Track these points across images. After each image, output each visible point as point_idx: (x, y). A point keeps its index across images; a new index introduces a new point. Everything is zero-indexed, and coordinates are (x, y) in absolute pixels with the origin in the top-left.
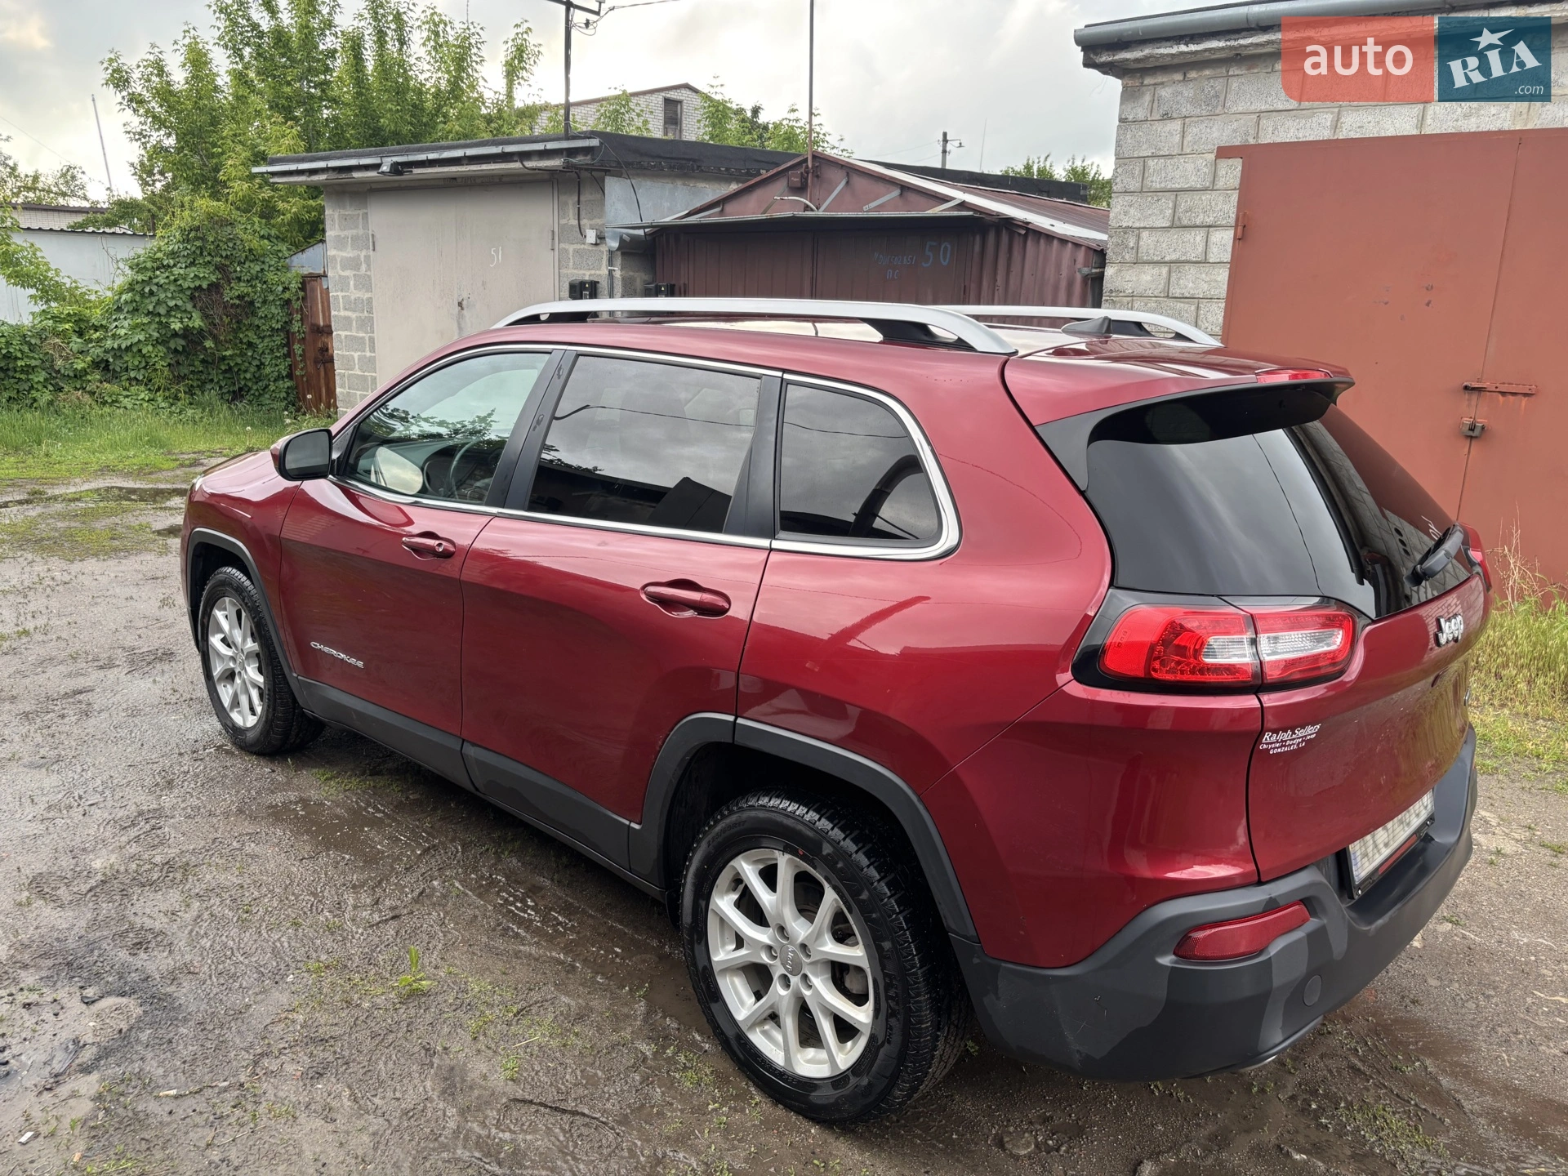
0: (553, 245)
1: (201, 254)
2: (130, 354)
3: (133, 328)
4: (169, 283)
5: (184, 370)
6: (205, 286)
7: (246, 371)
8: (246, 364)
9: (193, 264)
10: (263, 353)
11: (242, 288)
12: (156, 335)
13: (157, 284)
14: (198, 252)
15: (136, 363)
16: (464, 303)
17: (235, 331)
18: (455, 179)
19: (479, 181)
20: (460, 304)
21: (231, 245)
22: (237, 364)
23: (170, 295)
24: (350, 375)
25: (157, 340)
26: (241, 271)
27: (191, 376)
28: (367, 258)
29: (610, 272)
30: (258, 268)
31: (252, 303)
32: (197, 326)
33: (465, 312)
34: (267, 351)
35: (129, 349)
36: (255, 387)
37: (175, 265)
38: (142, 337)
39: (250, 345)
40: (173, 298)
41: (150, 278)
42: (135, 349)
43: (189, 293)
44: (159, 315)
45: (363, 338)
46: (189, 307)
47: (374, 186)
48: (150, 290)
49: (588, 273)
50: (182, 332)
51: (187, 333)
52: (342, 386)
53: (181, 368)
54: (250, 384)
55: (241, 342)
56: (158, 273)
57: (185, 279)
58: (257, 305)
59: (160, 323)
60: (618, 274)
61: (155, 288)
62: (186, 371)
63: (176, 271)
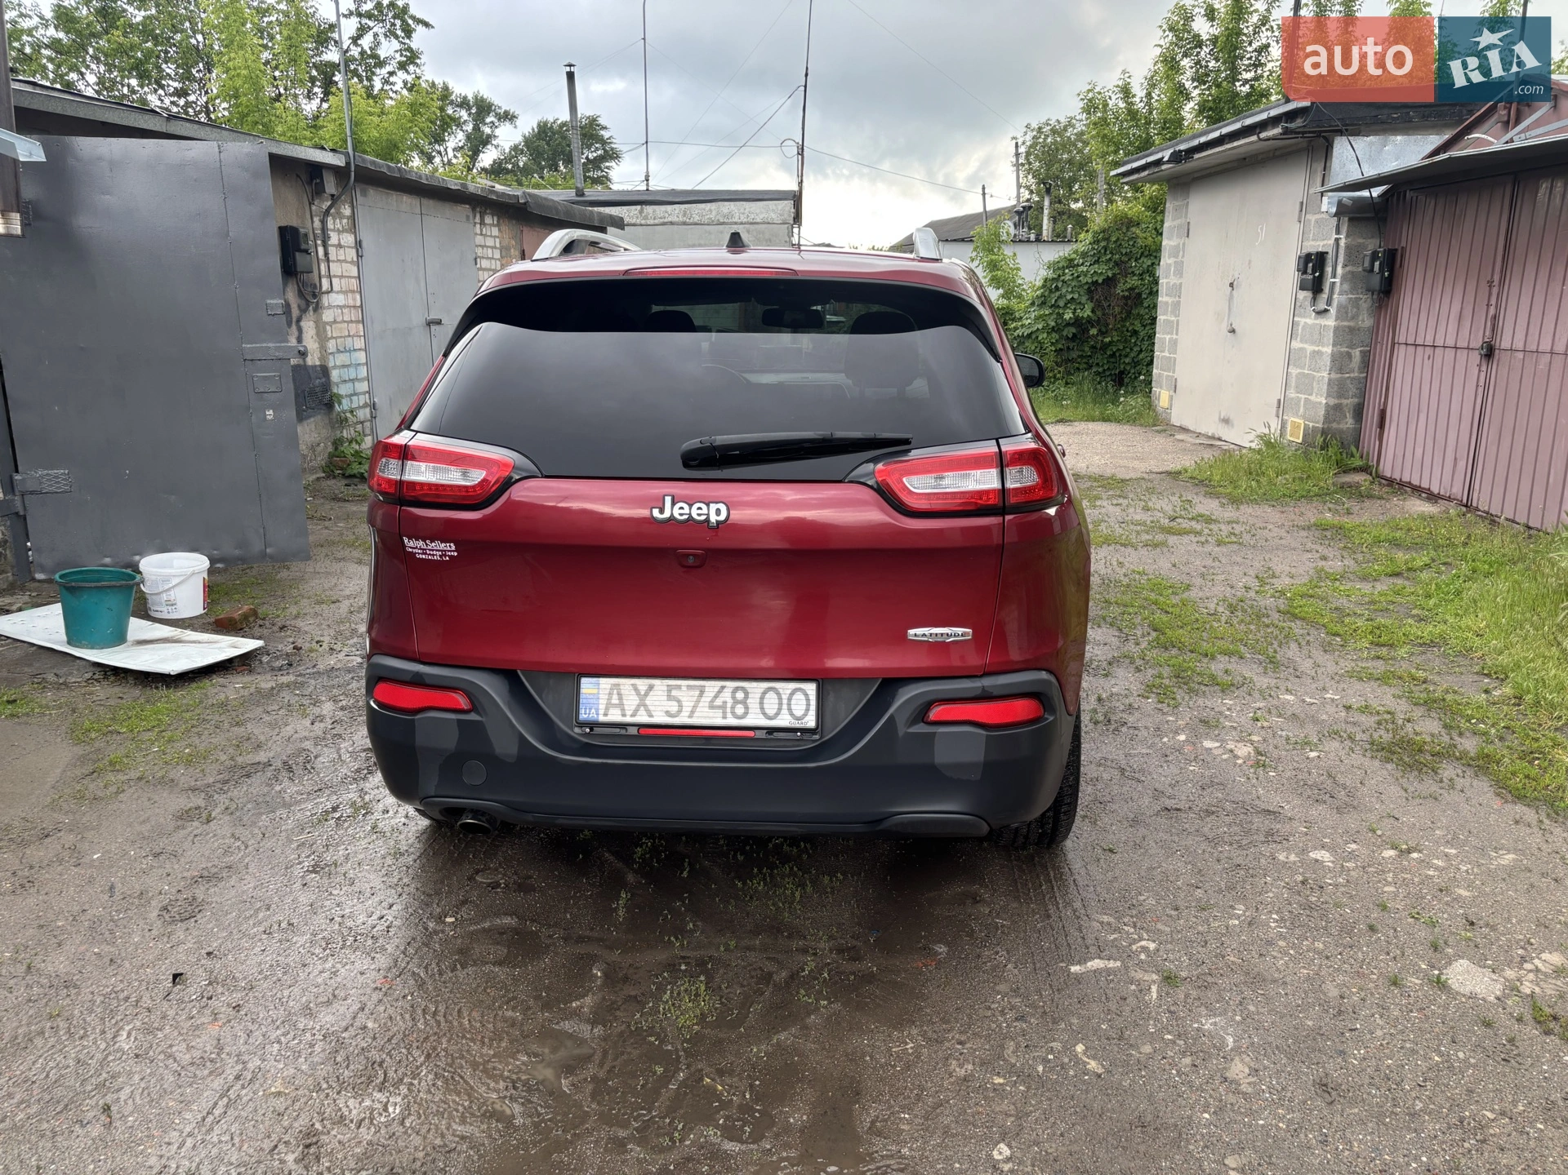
0: (1300, 217)
1: (1105, 253)
2: (1030, 340)
3: (1037, 318)
4: (1072, 280)
5: (1074, 354)
6: (1100, 281)
7: (1126, 356)
8: (1128, 350)
9: (1097, 262)
10: (1143, 339)
11: (1133, 281)
12: (1053, 324)
13: (1063, 281)
14: (1103, 251)
15: (1033, 348)
16: (1235, 283)
17: (1124, 320)
18: (1245, 159)
19: (1260, 157)
20: (1231, 285)
21: (1131, 243)
22: (1118, 350)
23: (1070, 290)
24: (1163, 357)
25: (1053, 327)
26: (1136, 266)
27: (1079, 360)
28: (1184, 244)
29: (1337, 240)
30: (1149, 263)
31: (1140, 294)
32: (1085, 315)
33: (1234, 292)
34: (1146, 338)
35: (1029, 336)
36: (1132, 371)
37: (1082, 264)
38: (1040, 326)
39: (1135, 333)
40: (1072, 292)
41: (1059, 276)
42: (1034, 336)
43: (1086, 287)
44: (1059, 307)
45: (1173, 322)
46: (1084, 299)
47: (1196, 175)
48: (1056, 286)
49: (1322, 244)
50: (1073, 321)
51: (1077, 322)
52: (1157, 368)
53: (1071, 352)
54: (1128, 368)
55: (1127, 331)
56: (1067, 271)
57: (1086, 275)
58: (1144, 296)
59: (1058, 313)
60: (1342, 243)
61: (1060, 285)
62: (1075, 356)
63: (1080, 269)
